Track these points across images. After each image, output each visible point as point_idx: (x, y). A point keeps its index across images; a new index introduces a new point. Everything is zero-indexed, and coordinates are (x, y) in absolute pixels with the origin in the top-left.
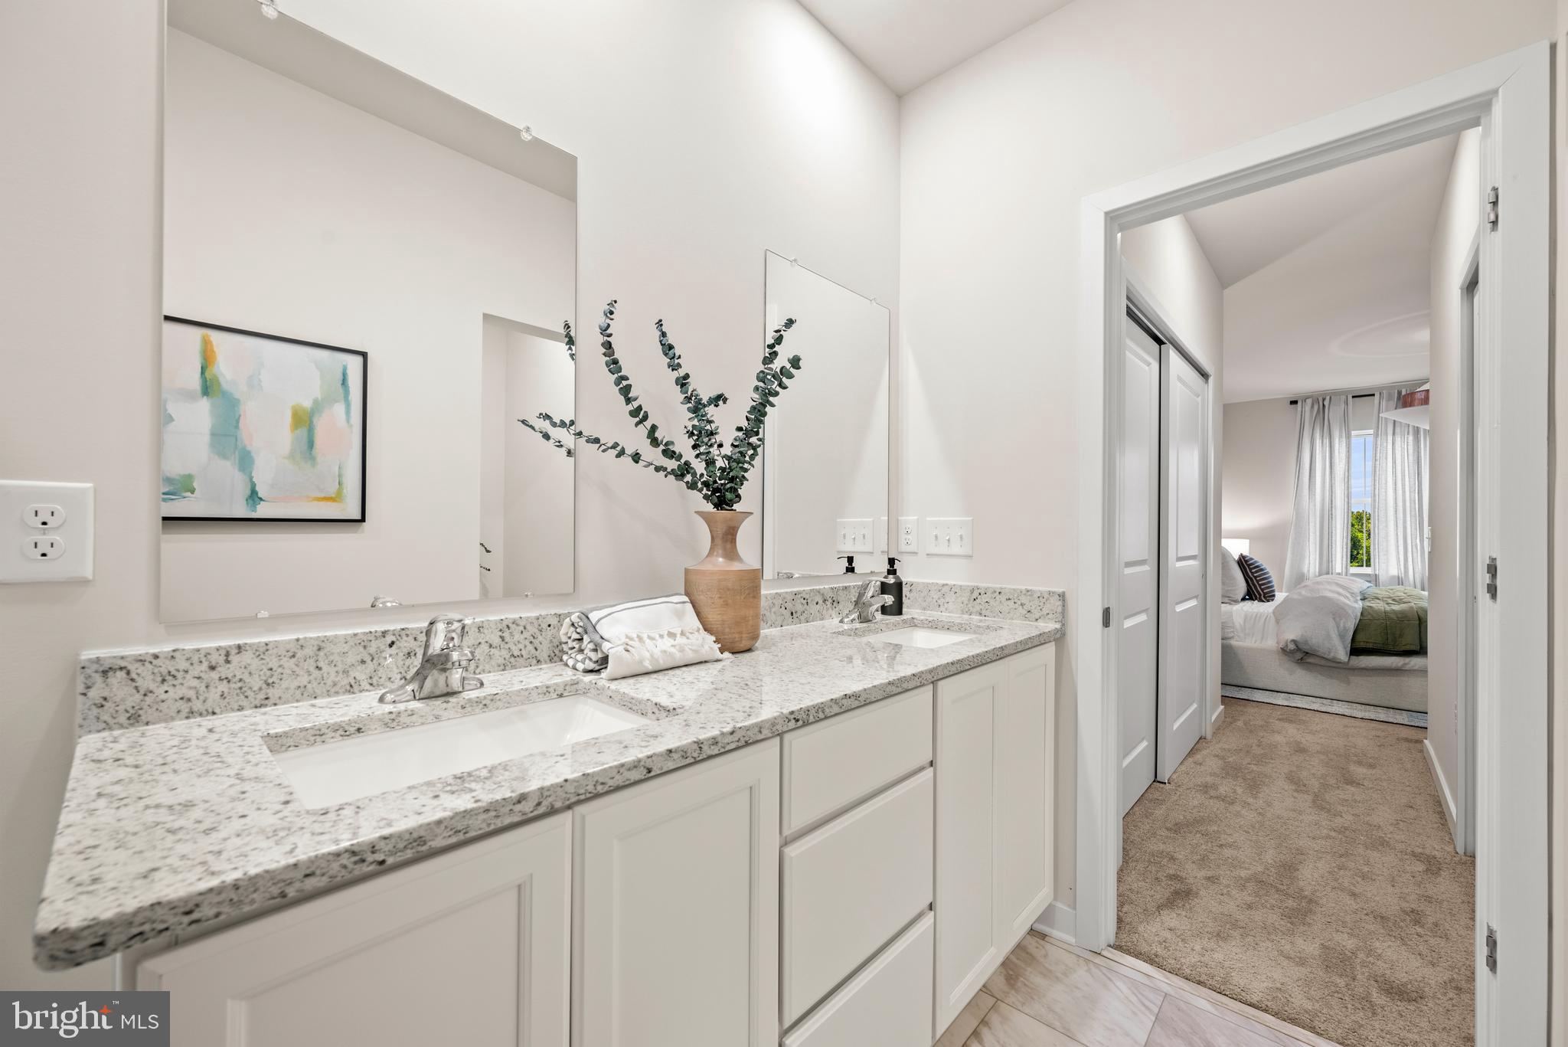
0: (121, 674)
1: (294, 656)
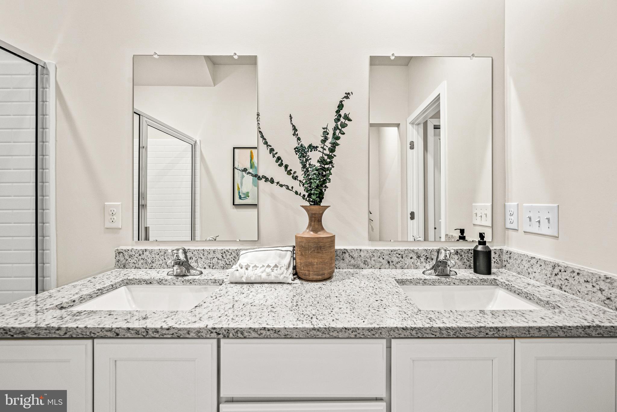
0: (122, 254)
1: (158, 254)
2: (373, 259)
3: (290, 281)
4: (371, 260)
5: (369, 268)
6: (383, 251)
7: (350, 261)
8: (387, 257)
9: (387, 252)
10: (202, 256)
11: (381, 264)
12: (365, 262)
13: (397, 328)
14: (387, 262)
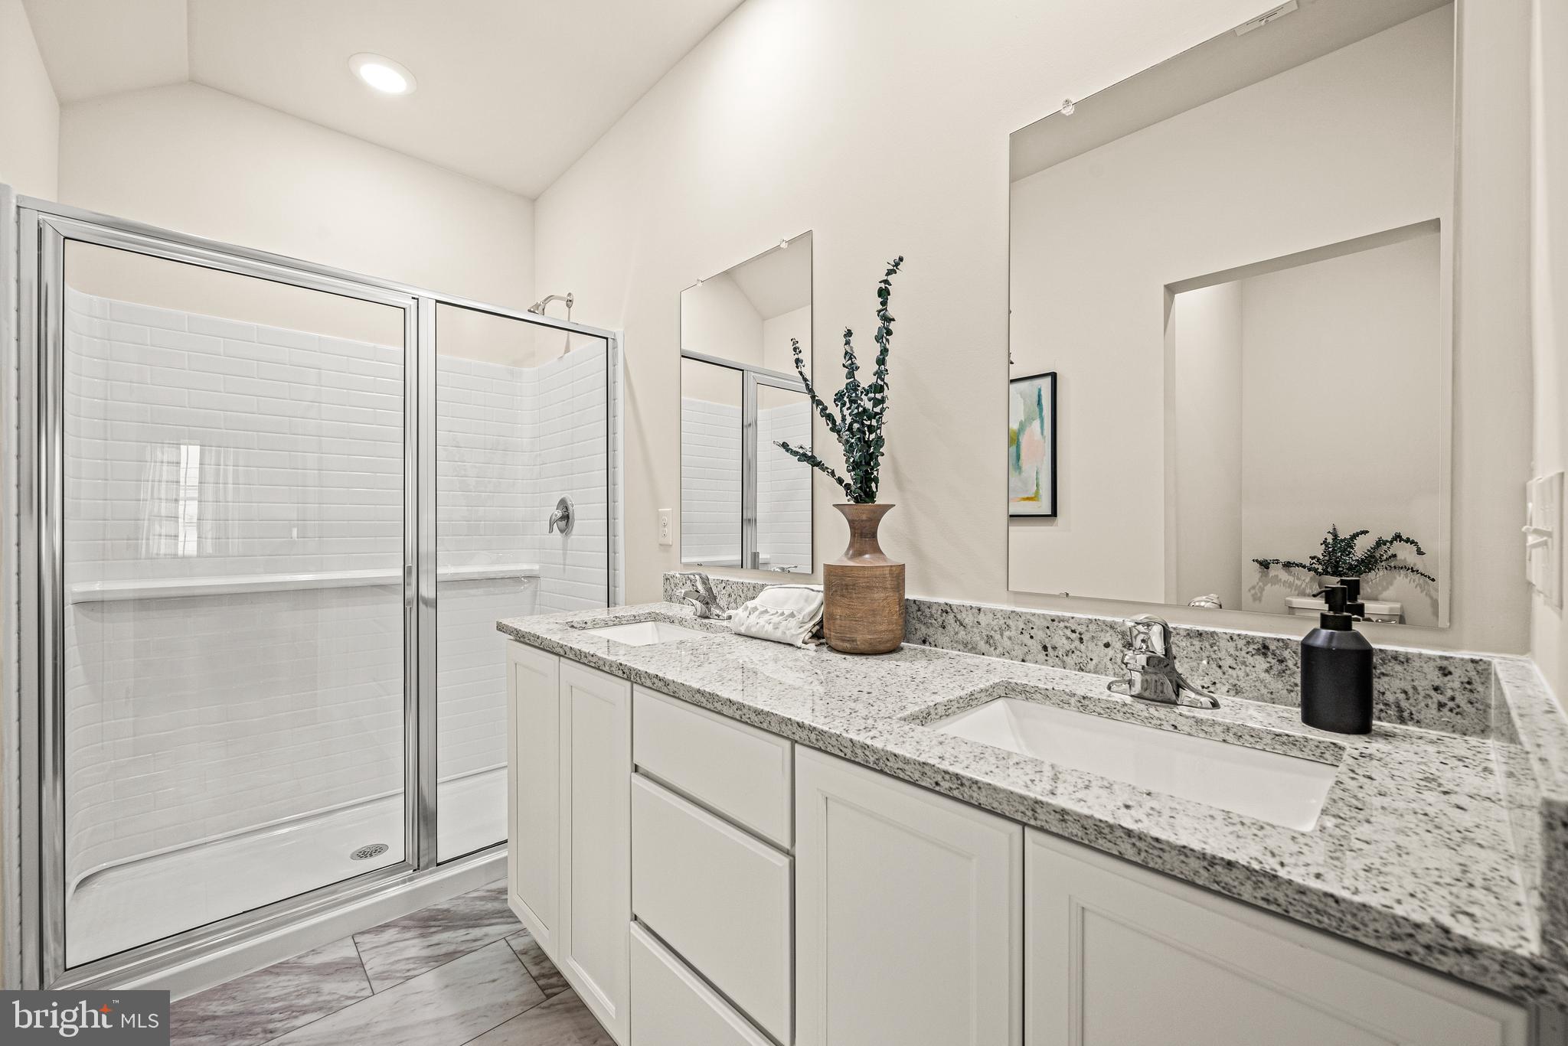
2: (1007, 633)
3: (799, 643)
4: (1002, 635)
5: (998, 656)
6: (1032, 619)
7: (956, 633)
8: (1040, 635)
9: (1042, 620)
10: (741, 594)
11: (1026, 649)
12: (989, 639)
13: (790, 719)
14: (1040, 648)
